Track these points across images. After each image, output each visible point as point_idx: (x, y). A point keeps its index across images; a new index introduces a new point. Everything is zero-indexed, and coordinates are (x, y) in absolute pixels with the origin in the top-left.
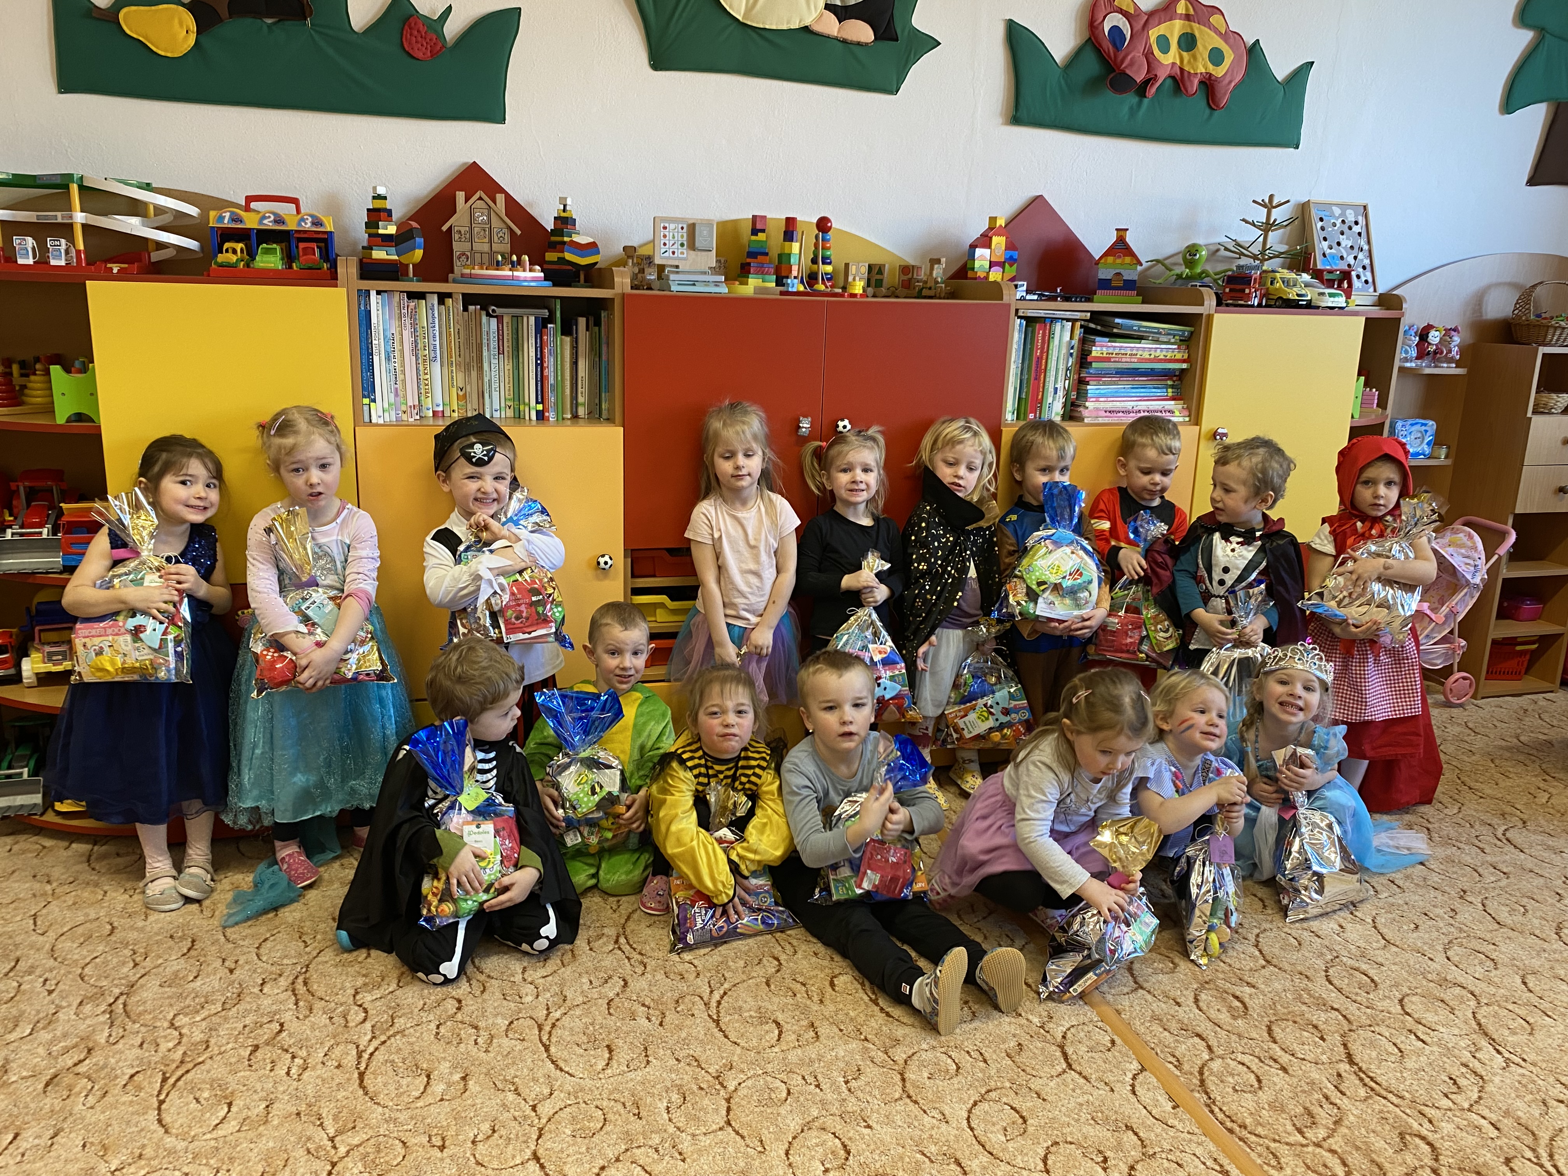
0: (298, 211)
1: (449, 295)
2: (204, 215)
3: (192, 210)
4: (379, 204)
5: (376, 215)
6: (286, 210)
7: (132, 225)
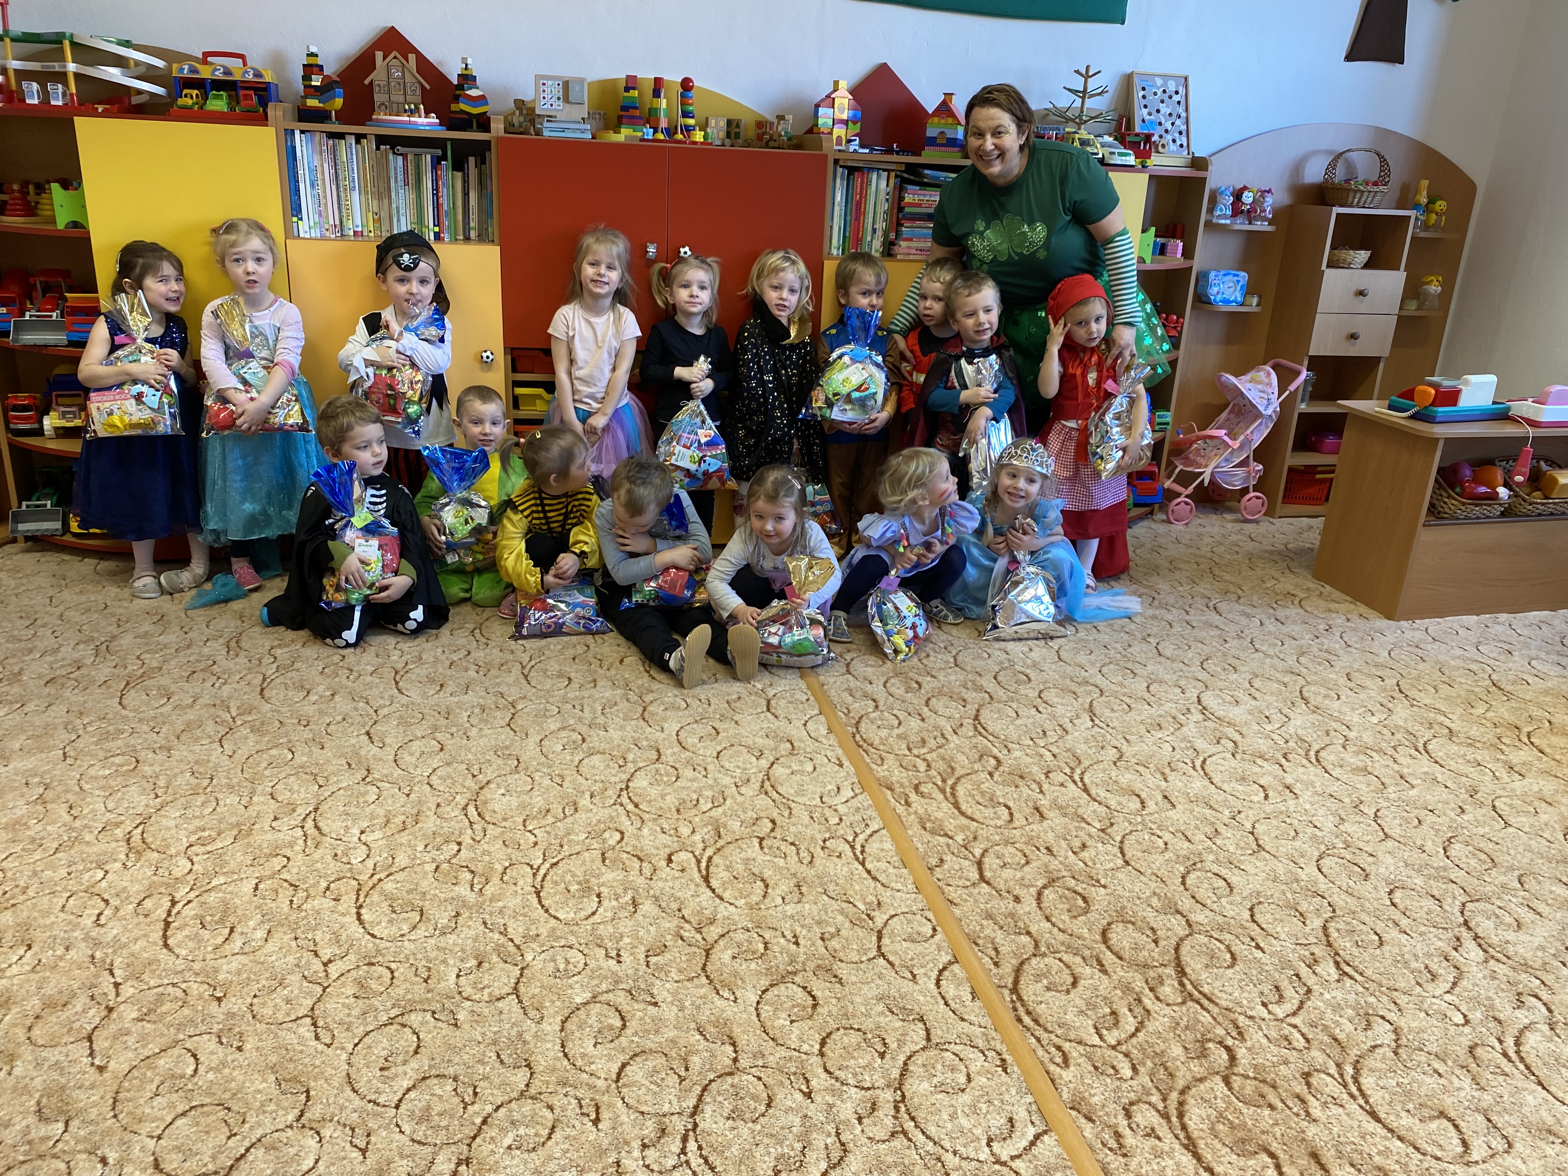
0: (245, 64)
1: (364, 136)
2: (169, 68)
3: (160, 63)
4: (312, 60)
5: (310, 69)
6: (234, 64)
7: (113, 74)
